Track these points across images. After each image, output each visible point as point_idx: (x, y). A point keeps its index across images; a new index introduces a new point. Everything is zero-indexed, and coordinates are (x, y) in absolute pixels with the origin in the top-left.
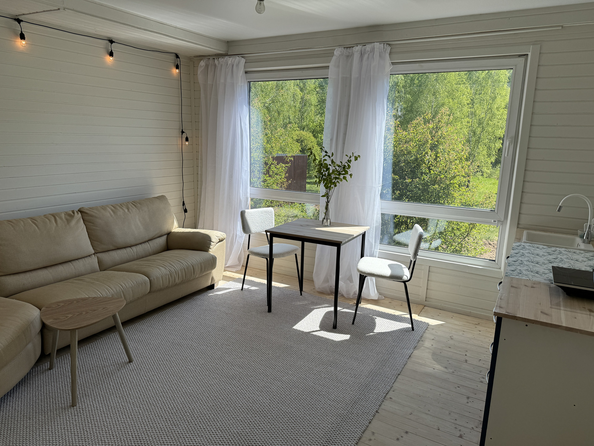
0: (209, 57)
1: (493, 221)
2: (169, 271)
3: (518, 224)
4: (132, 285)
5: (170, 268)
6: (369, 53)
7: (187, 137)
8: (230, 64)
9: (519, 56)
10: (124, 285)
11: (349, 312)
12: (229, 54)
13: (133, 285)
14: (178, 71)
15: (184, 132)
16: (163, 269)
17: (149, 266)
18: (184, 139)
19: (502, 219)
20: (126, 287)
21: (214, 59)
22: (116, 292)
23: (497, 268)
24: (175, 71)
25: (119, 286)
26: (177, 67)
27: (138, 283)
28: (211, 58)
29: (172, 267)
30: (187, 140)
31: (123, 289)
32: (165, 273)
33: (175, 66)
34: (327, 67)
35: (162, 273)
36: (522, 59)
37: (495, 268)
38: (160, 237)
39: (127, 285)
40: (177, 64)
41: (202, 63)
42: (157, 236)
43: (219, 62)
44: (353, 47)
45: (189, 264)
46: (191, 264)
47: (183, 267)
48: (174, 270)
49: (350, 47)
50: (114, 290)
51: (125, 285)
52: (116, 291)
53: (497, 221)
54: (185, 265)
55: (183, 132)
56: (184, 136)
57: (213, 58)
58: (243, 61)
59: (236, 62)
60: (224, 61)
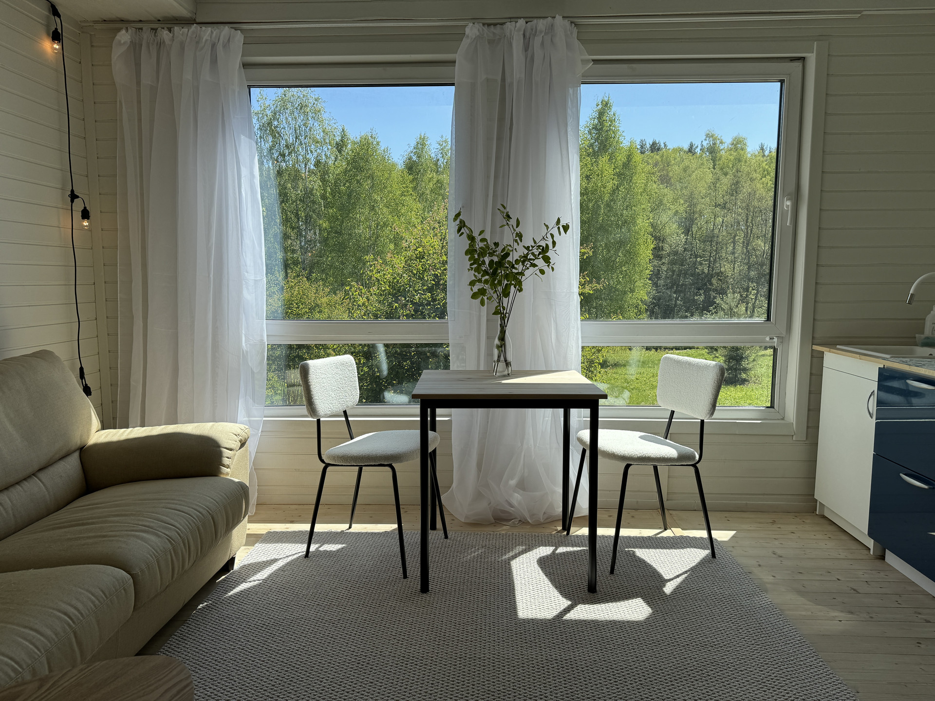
0: (140, 25)
1: (768, 339)
2: (168, 539)
3: (813, 338)
4: (93, 602)
5: (167, 533)
6: (543, 34)
7: (85, 208)
8: (206, 40)
9: (791, 60)
10: (73, 610)
11: (574, 552)
12: (198, 21)
13: (97, 602)
14: (57, 47)
15: (78, 197)
16: (153, 538)
17: (104, 536)
18: (78, 215)
19: (784, 334)
20: (81, 614)
21: (156, 30)
22: (56, 640)
23: (778, 419)
24: (50, 47)
25: (59, 618)
26: (56, 36)
27: (107, 594)
28: (146, 27)
29: (170, 529)
30: (85, 215)
31: (74, 622)
32: (162, 548)
33: (48, 34)
34: (453, 62)
35: (154, 549)
36: (798, 65)
37: (776, 420)
38: (65, 460)
39: (80, 606)
40: (56, 29)
41: (124, 37)
42: (57, 456)
43: (173, 37)
44: (502, 24)
45: (204, 512)
46: (208, 512)
47: (194, 523)
48: (179, 534)
49: (495, 25)
50: (49, 632)
51: (76, 608)
52: (54, 637)
53: (775, 338)
54: (197, 516)
55: (73, 196)
56: (78, 205)
57: (152, 29)
58: (239, 37)
59: (222, 37)
60: (189, 34)
